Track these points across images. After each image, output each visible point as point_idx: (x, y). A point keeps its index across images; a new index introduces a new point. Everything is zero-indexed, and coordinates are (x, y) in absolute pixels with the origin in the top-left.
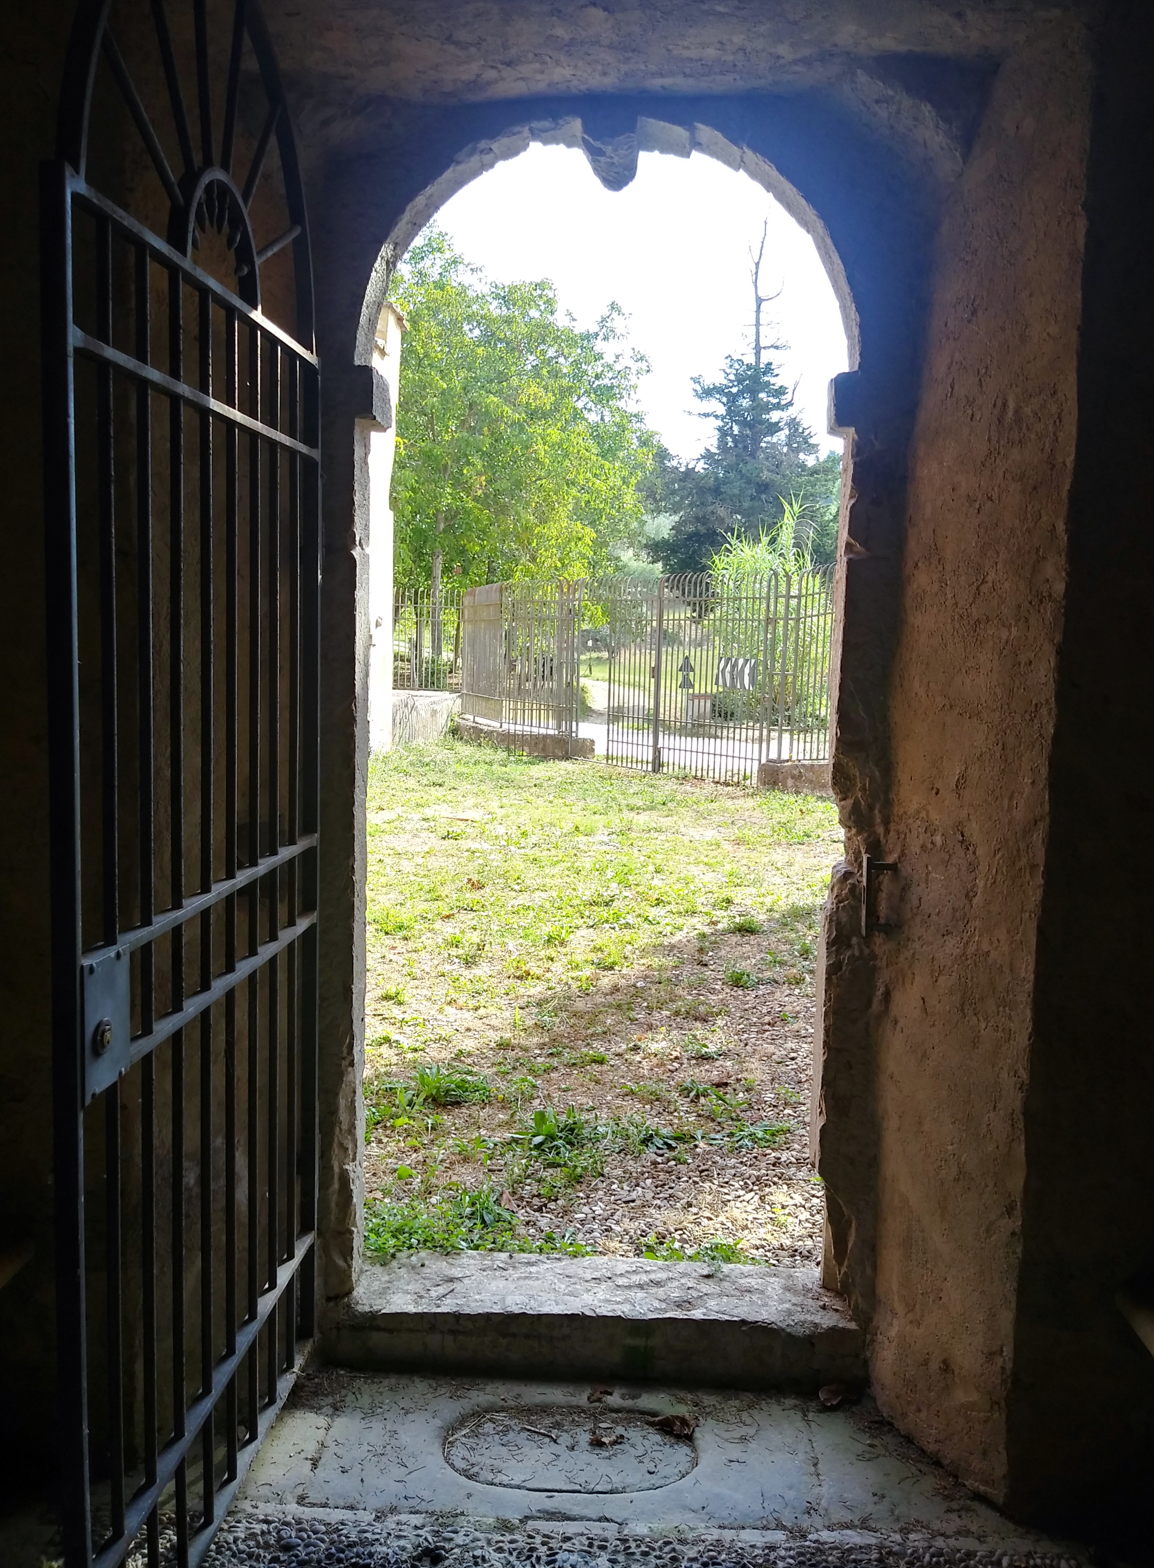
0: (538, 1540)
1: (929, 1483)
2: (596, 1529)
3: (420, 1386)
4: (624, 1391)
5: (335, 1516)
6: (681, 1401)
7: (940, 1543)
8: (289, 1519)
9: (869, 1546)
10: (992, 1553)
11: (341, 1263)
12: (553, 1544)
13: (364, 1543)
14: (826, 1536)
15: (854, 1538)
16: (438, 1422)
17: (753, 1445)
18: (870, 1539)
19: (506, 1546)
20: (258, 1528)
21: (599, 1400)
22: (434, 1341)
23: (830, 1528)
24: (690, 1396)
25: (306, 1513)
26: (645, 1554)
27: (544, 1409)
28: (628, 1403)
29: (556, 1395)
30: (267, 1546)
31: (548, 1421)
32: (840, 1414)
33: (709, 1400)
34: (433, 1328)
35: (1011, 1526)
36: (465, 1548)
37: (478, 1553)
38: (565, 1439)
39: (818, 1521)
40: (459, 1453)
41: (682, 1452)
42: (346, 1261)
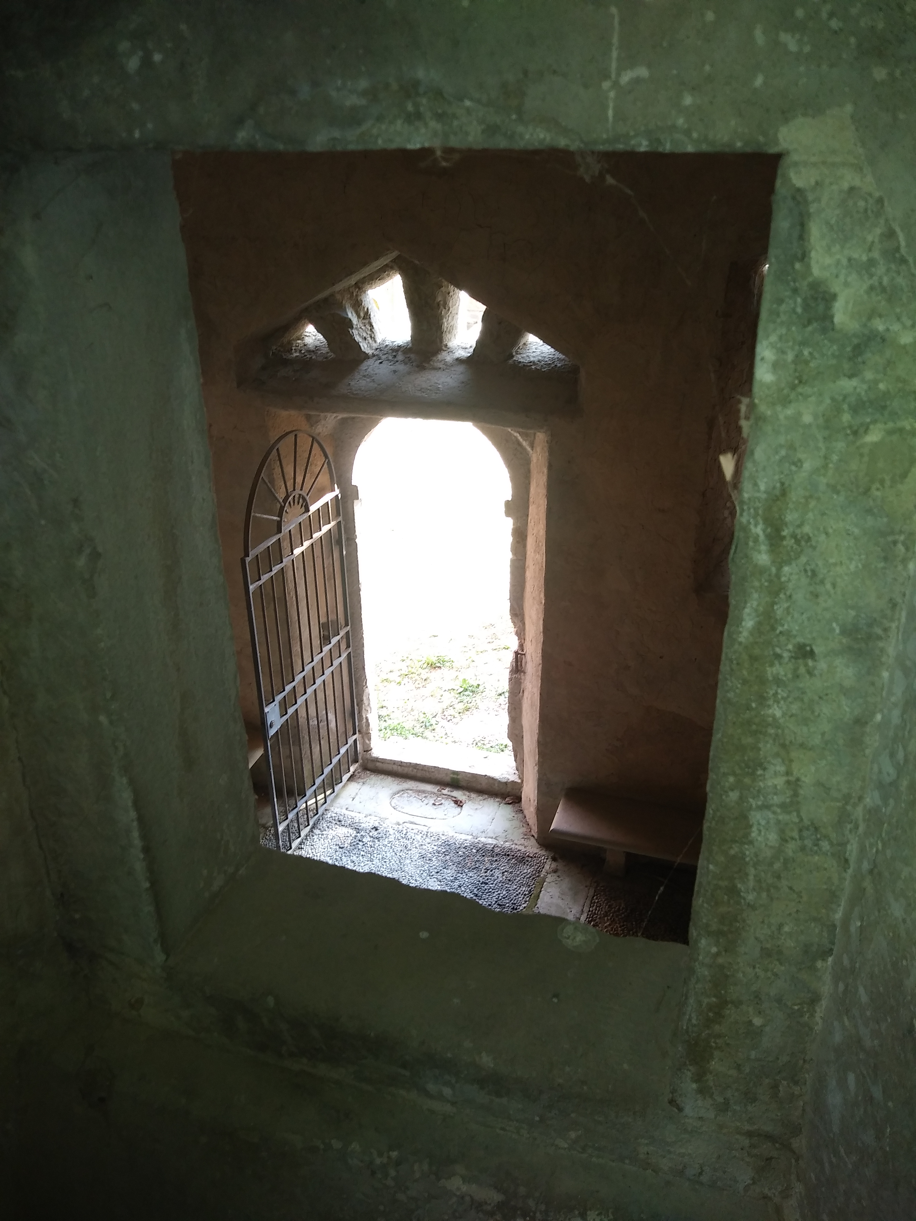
0: (405, 828)
1: (524, 830)
2: (421, 828)
3: (390, 779)
4: (449, 789)
5: (353, 814)
6: (465, 795)
7: (513, 846)
8: (342, 814)
9: (493, 844)
10: (525, 851)
11: (367, 742)
12: (408, 830)
13: (359, 823)
14: (483, 840)
15: (490, 841)
16: (391, 792)
17: (478, 811)
18: (494, 842)
19: (396, 829)
20: (334, 815)
21: (441, 791)
22: (395, 768)
23: (485, 838)
24: (468, 793)
25: (347, 813)
26: (431, 836)
27: (424, 792)
28: (449, 793)
29: (428, 787)
30: (335, 820)
31: (424, 795)
32: (511, 806)
33: (473, 795)
34: (394, 764)
35: (537, 845)
36: (385, 828)
37: (387, 830)
38: (426, 801)
39: (484, 835)
40: (394, 801)
41: (459, 809)
42: (369, 740)
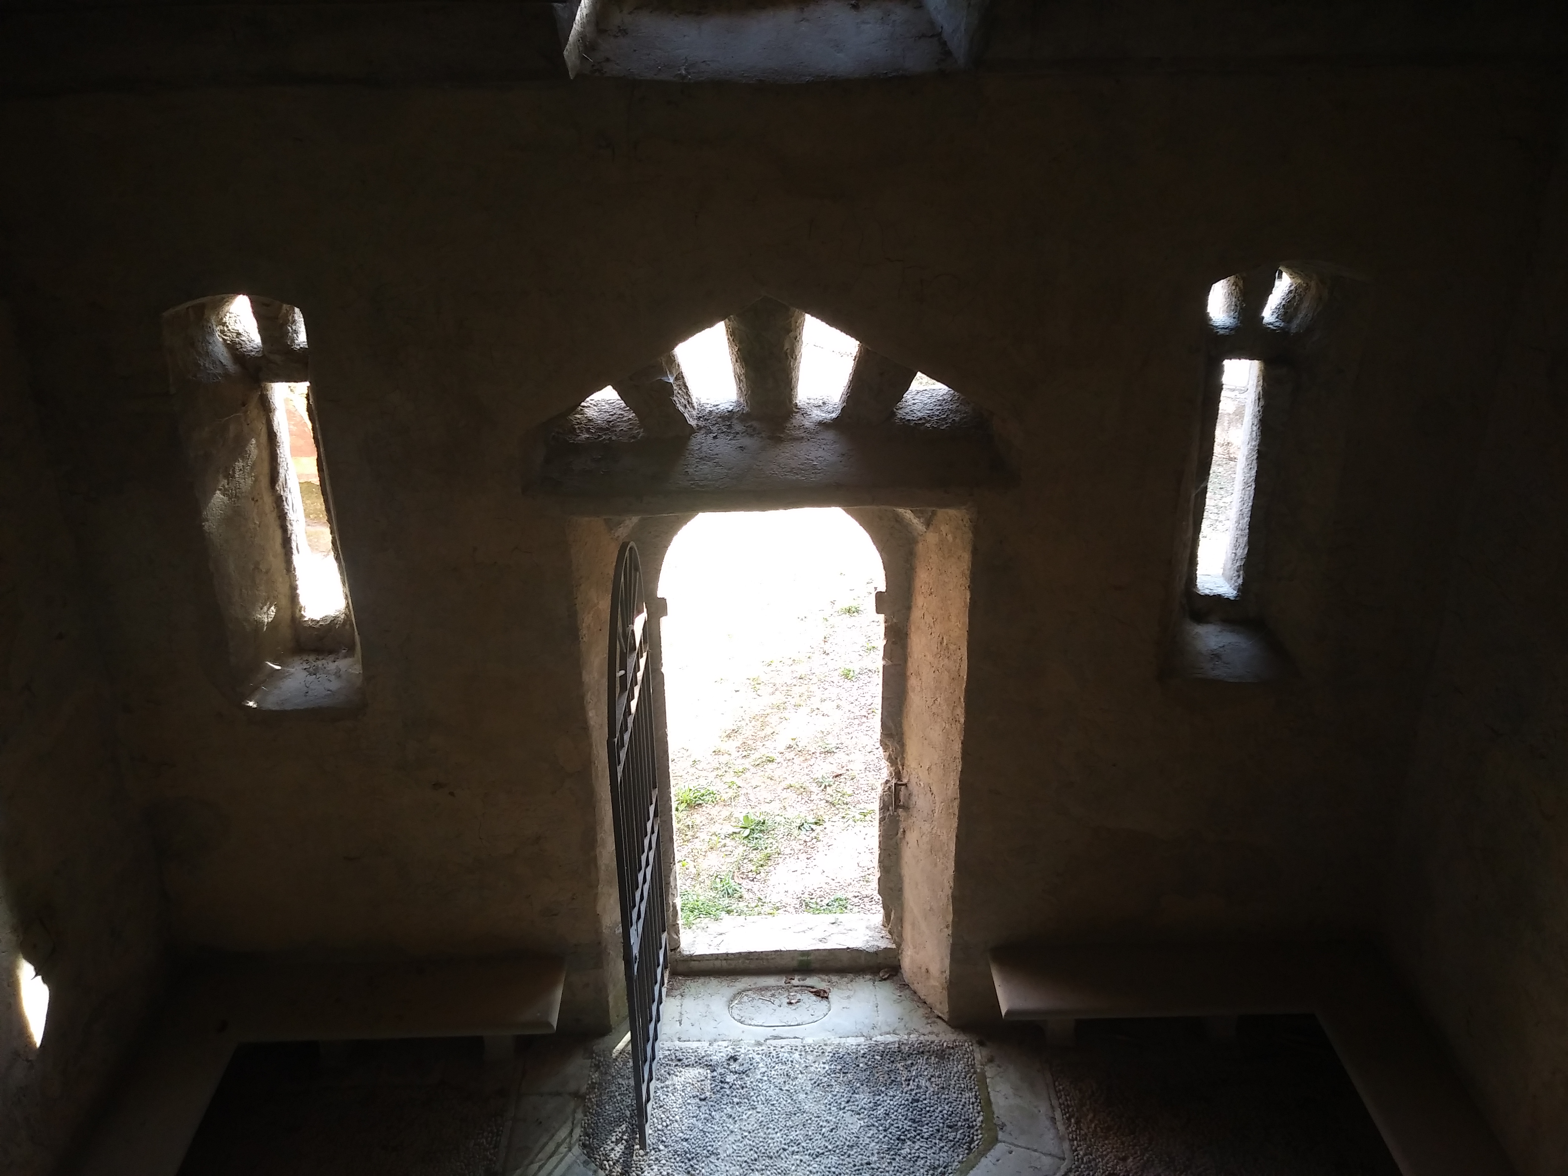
0: (772, 1048)
1: (921, 1011)
2: (793, 1042)
3: (714, 982)
4: (799, 977)
5: (694, 1045)
6: (823, 980)
7: (922, 1038)
8: (677, 1048)
9: (895, 1042)
10: (941, 1041)
11: (675, 937)
12: (777, 1050)
13: (707, 1055)
14: (880, 1038)
15: (890, 1038)
16: (725, 999)
17: (852, 1000)
18: (895, 1038)
19: (760, 1052)
20: (667, 1053)
21: (789, 983)
22: (718, 963)
23: (881, 1035)
24: (826, 978)
25: (683, 1045)
26: (812, 1051)
27: (767, 988)
28: (802, 983)
29: (771, 981)
30: (672, 1060)
31: (769, 994)
32: (888, 981)
33: (834, 979)
34: (717, 959)
35: (949, 1028)
36: (746, 1054)
37: (750, 1056)
38: (777, 1002)
39: (876, 1032)
40: (735, 1012)
41: (824, 1003)
